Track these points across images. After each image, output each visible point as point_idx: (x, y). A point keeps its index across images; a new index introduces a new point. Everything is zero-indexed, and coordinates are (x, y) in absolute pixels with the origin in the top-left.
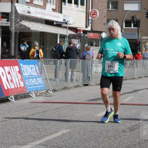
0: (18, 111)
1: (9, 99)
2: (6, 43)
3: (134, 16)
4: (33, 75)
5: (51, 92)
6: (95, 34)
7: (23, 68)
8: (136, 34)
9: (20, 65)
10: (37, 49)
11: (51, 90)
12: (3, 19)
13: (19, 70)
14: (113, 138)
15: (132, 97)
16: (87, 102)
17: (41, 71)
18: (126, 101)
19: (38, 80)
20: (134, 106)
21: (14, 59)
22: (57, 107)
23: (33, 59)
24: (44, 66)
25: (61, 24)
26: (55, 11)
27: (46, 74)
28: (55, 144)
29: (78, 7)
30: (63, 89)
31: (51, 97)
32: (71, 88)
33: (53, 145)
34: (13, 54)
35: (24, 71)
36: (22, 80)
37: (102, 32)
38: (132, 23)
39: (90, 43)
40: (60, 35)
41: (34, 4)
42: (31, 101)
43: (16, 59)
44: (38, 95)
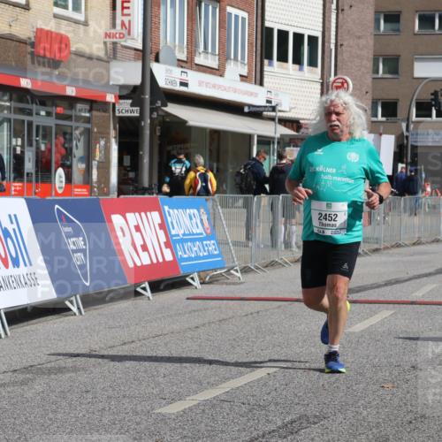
0: (160, 319)
1: (139, 289)
2: (129, 157)
3: (438, 90)
4: (193, 234)
5: (239, 275)
7: (170, 215)
9: (164, 209)
10: (203, 171)
11: (237, 268)
12: (121, 101)
13: (160, 222)
14: (390, 385)
15: (435, 285)
17: (212, 223)
18: (421, 294)
19: (206, 245)
21: (150, 194)
22: (253, 311)
23: (193, 194)
24: (221, 211)
25: (262, 112)
26: (246, 81)
27: (225, 232)
28: (251, 398)
29: (301, 69)
30: (267, 266)
31: (238, 286)
32: (286, 263)
33: (246, 401)
34: (146, 184)
35: (172, 223)
36: (168, 245)
38: (433, 108)
40: (258, 136)
41: (196, 65)
42: (190, 296)
43: (153, 194)
44: (207, 279)
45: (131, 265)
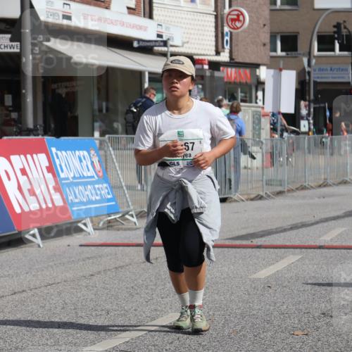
0: (52, 267)
2: (10, 96)
3: (342, 22)
4: (84, 177)
5: (135, 220)
6: (242, 70)
7: (58, 158)
8: (347, 70)
9: (51, 151)
11: (132, 213)
13: (47, 164)
15: (344, 229)
16: (227, 243)
17: (104, 166)
18: (329, 239)
19: (98, 189)
20: (348, 250)
21: (35, 135)
24: (112, 152)
25: (153, 47)
26: (134, 14)
27: (118, 174)
28: (153, 348)
31: (134, 232)
34: (30, 125)
35: (61, 166)
36: (57, 189)
37: (257, 66)
38: (336, 42)
39: (227, 93)
40: (150, 73)
42: (84, 243)
43: (38, 135)
44: (101, 225)
45: (18, 210)
